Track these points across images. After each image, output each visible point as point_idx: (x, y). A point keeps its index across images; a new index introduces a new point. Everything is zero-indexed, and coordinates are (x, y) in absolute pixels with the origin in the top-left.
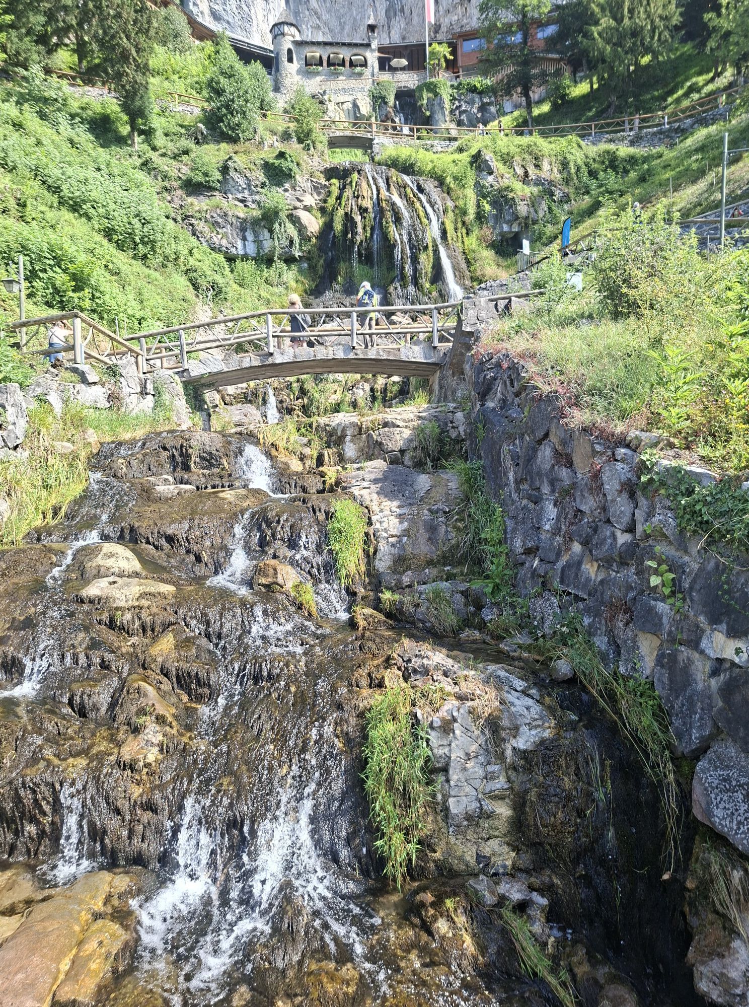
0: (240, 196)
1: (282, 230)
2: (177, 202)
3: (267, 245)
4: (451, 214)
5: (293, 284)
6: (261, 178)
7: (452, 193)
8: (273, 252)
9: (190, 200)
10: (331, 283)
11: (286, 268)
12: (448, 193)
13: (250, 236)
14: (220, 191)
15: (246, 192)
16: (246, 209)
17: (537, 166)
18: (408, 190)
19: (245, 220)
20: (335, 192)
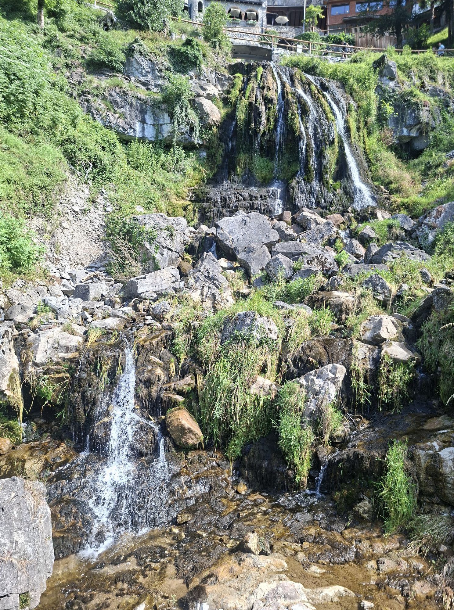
0: (143, 79)
1: (184, 114)
2: (76, 78)
3: (167, 129)
4: (354, 113)
5: (190, 172)
6: (165, 63)
7: (355, 95)
8: (171, 137)
9: (89, 77)
10: (229, 173)
11: (184, 155)
12: (351, 94)
13: (149, 119)
14: (122, 73)
15: (150, 76)
16: (148, 92)
17: (432, 79)
18: (313, 87)
19: (145, 102)
20: (239, 84)
